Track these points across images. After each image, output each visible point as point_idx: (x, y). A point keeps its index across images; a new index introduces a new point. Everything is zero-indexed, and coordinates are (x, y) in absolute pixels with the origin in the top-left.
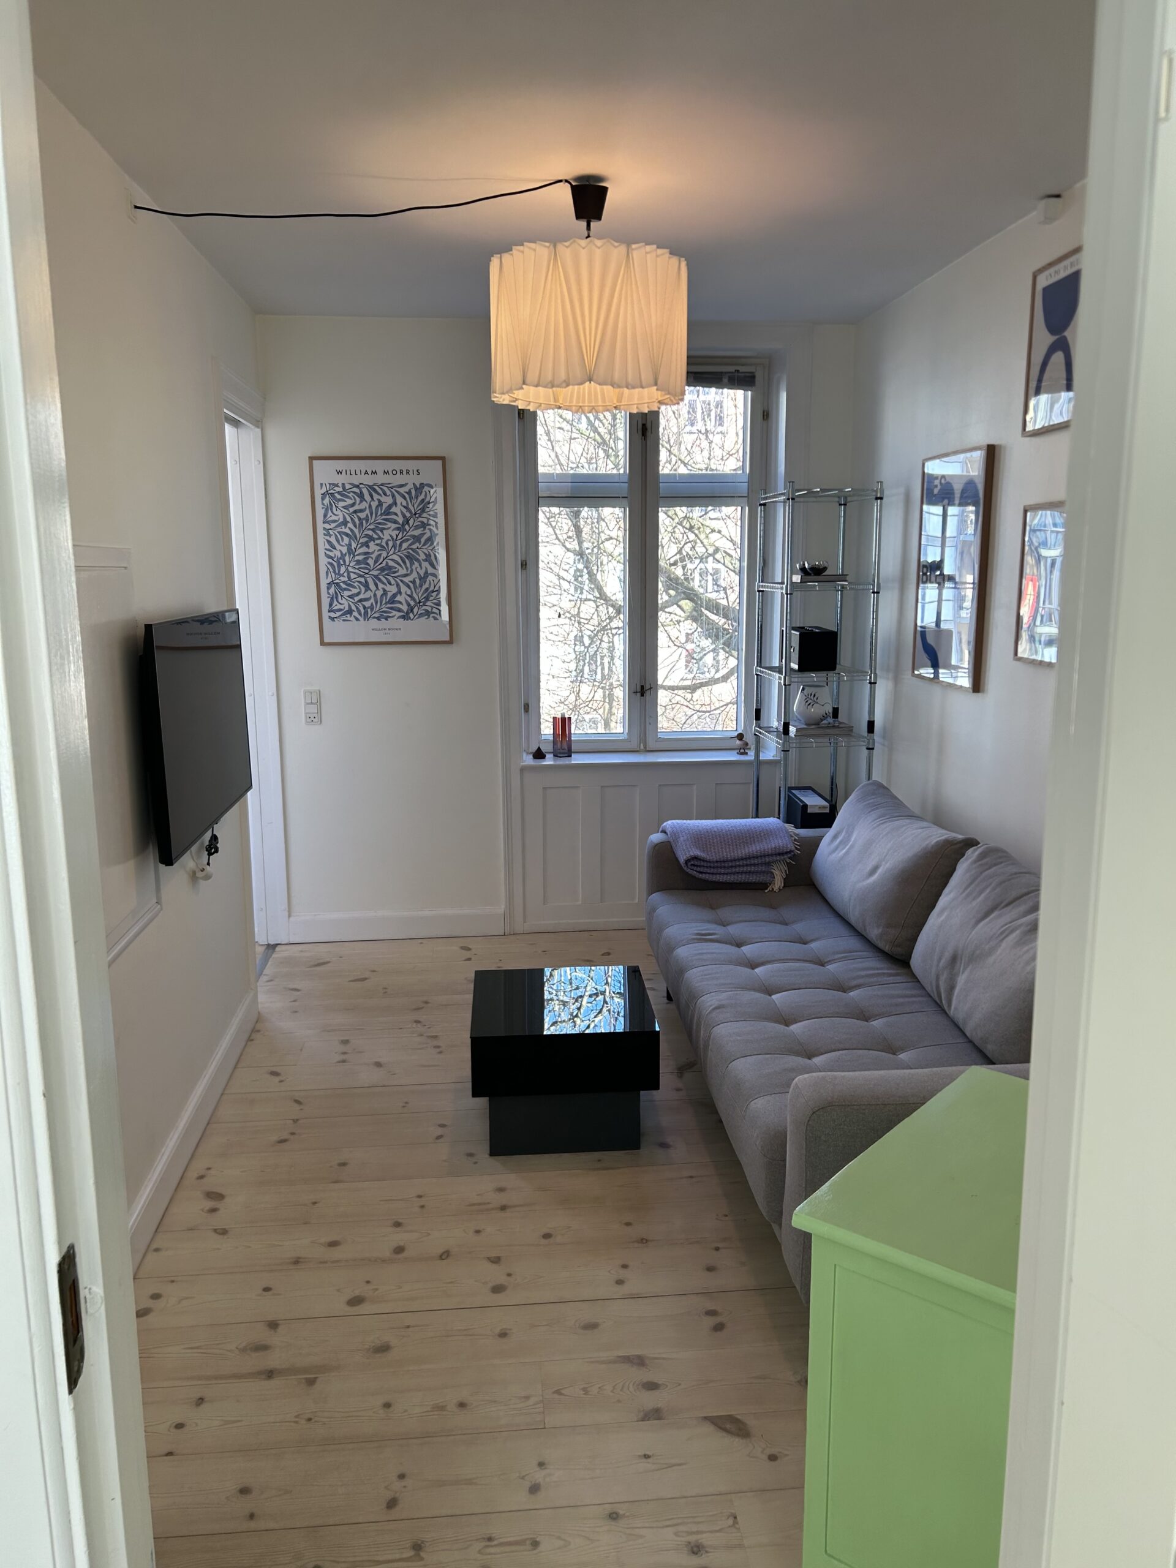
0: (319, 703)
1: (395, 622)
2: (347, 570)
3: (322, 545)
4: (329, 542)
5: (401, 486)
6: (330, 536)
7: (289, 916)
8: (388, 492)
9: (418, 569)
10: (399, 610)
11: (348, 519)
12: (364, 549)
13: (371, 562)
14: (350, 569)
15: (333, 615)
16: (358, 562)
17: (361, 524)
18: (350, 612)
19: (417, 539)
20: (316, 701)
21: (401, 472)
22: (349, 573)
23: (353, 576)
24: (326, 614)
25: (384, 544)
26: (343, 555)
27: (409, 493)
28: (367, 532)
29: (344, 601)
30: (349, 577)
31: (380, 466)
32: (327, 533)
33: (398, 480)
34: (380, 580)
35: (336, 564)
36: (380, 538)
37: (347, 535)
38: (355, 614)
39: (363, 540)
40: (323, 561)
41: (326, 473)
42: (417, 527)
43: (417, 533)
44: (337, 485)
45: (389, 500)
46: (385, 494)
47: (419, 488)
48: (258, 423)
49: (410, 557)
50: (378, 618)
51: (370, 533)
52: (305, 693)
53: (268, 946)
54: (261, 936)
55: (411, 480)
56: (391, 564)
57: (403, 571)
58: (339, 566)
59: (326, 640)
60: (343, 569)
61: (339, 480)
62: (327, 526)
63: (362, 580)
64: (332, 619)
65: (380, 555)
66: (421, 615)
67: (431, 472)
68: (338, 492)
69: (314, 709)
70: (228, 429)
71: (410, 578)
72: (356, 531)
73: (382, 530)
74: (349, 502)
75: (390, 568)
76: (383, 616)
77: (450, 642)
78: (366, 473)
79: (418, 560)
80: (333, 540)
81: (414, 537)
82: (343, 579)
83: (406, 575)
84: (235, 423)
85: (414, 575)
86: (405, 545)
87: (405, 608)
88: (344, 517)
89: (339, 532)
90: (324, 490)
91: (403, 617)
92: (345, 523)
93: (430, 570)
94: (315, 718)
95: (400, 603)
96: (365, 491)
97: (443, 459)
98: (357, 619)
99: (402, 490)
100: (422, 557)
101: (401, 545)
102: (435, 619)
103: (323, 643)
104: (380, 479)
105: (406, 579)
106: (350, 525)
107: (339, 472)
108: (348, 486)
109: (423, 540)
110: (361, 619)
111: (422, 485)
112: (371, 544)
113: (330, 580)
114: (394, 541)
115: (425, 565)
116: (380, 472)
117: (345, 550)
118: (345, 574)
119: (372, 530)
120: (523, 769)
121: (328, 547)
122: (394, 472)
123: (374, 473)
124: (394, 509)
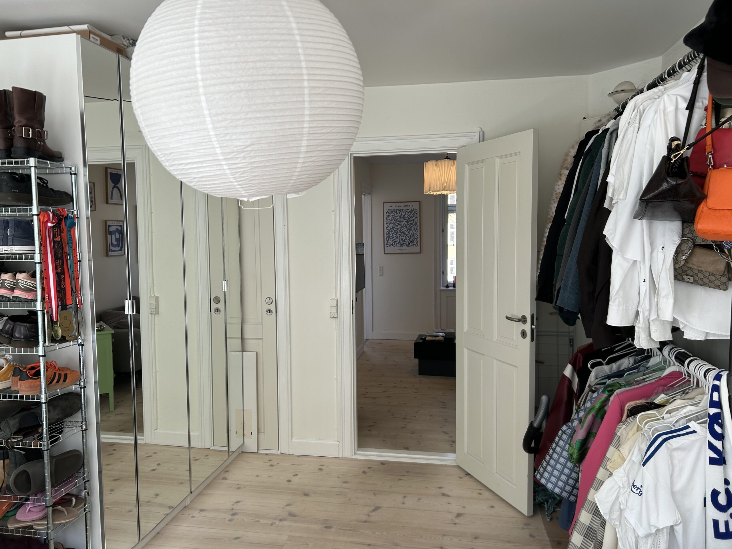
1: (404, 247)
2: (392, 233)
3: (385, 226)
4: (387, 225)
5: (408, 209)
7: (373, 331)
8: (404, 211)
9: (411, 233)
10: (406, 244)
11: (393, 219)
12: (397, 227)
13: (399, 231)
15: (388, 245)
16: (395, 231)
17: (396, 220)
18: (392, 244)
19: (411, 224)
20: (382, 269)
21: (408, 206)
23: (393, 235)
24: (386, 245)
25: (402, 226)
26: (391, 229)
27: (410, 211)
28: (398, 222)
29: (391, 241)
31: (402, 204)
33: (406, 208)
34: (401, 236)
35: (389, 231)
36: (401, 224)
37: (392, 223)
39: (397, 225)
40: (386, 230)
41: (387, 207)
42: (411, 221)
44: (390, 210)
45: (404, 214)
47: (413, 210)
48: (370, 194)
49: (410, 229)
50: (400, 246)
51: (399, 223)
52: (379, 267)
53: (366, 339)
54: (365, 338)
55: (410, 208)
57: (407, 233)
59: (385, 252)
61: (391, 208)
62: (387, 221)
63: (396, 236)
65: (401, 229)
66: (412, 245)
67: (416, 206)
68: (391, 212)
69: (381, 272)
70: (363, 196)
71: (409, 235)
72: (395, 222)
73: (402, 222)
74: (393, 214)
75: (404, 232)
76: (401, 246)
77: (420, 253)
78: (398, 206)
79: (412, 230)
81: (411, 223)
82: (390, 235)
83: (408, 234)
84: (364, 195)
85: (411, 234)
87: (407, 243)
88: (392, 219)
89: (390, 223)
90: (387, 211)
91: (407, 246)
93: (415, 233)
94: (382, 274)
96: (398, 211)
97: (420, 202)
98: (394, 247)
99: (407, 211)
100: (413, 229)
101: (407, 226)
102: (416, 246)
104: (402, 208)
105: (408, 235)
106: (393, 221)
107: (391, 206)
108: (393, 210)
109: (413, 224)
110: (395, 246)
111: (414, 209)
112: (399, 226)
113: (387, 236)
114: (405, 225)
115: (414, 231)
116: (402, 206)
117: (391, 227)
120: (441, 290)
121: (387, 227)
122: (406, 206)
123: (400, 206)
124: (405, 216)
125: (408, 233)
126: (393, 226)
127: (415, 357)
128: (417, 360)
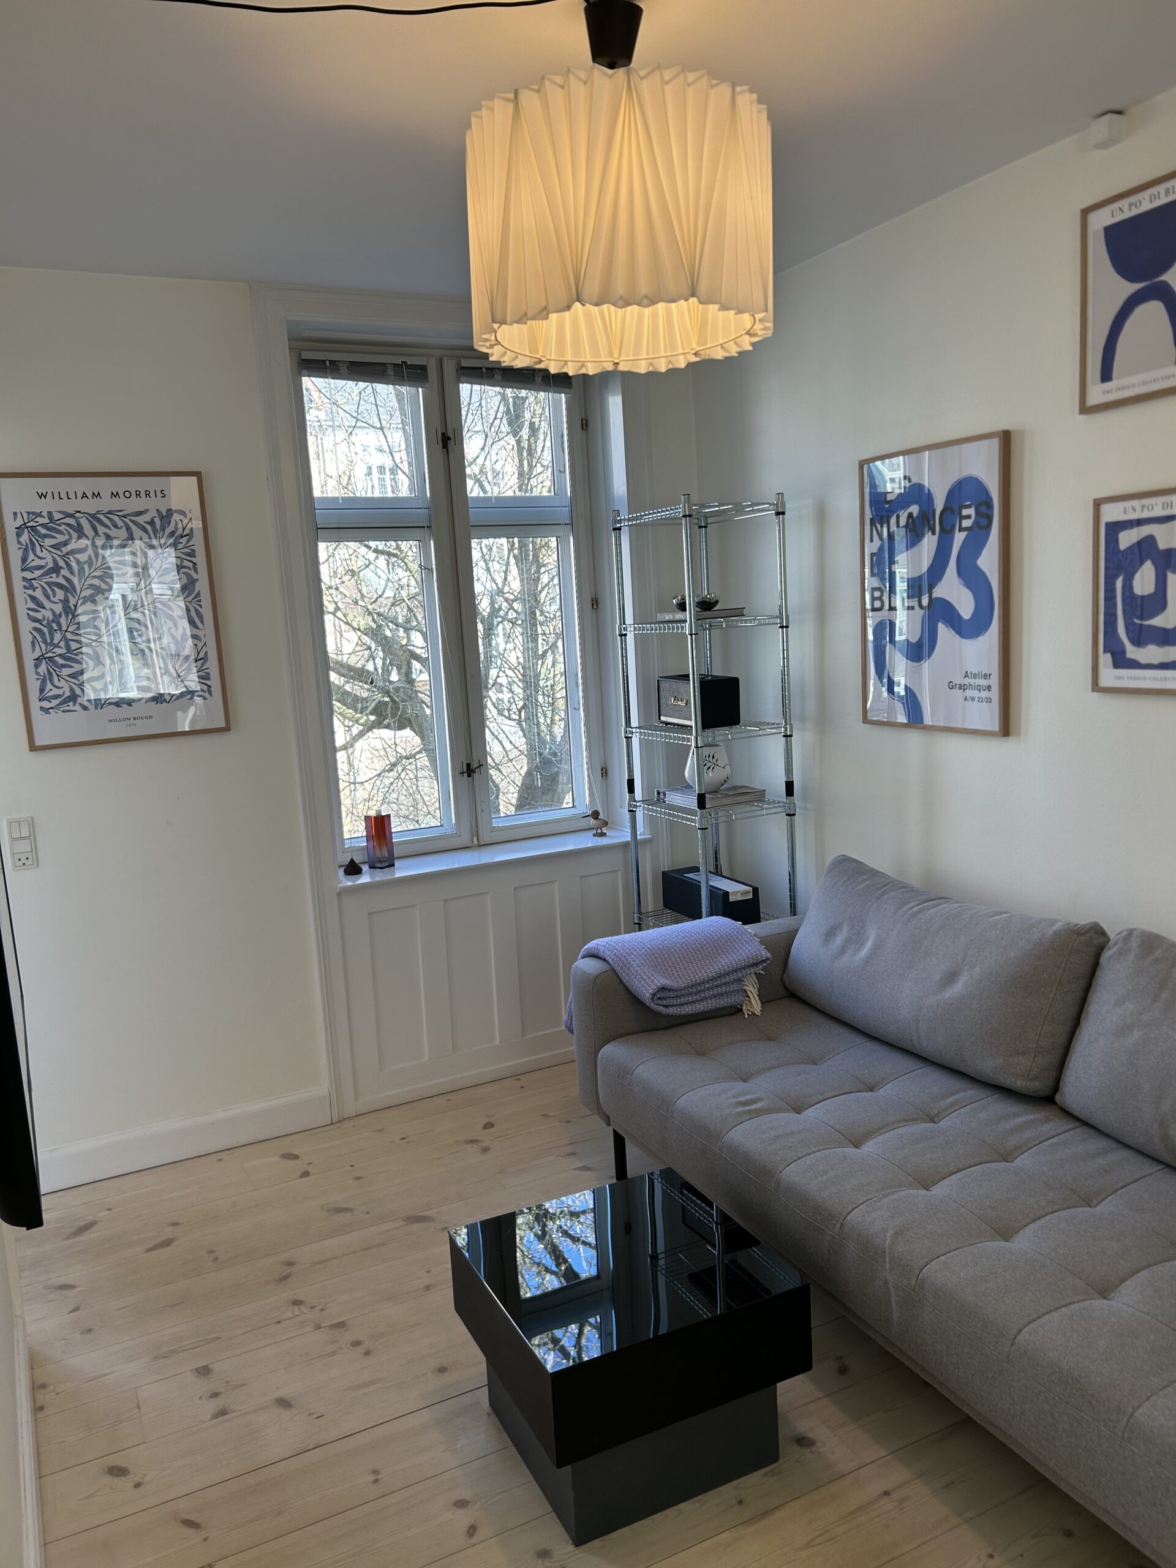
0: (32, 837)
2: (64, 637)
3: (23, 605)
4: (33, 598)
5: (139, 514)
6: (34, 589)
8: (120, 523)
11: (61, 563)
12: (89, 606)
14: (69, 636)
15: (46, 704)
16: (81, 626)
17: (81, 570)
18: (73, 698)
20: (27, 834)
21: (138, 494)
22: (67, 641)
23: (73, 646)
24: (35, 704)
26: (56, 618)
27: (152, 523)
28: (89, 582)
29: (62, 683)
30: (68, 648)
31: (106, 486)
32: (29, 584)
33: (133, 505)
35: (47, 629)
37: (61, 586)
38: (82, 700)
39: (86, 593)
40: (26, 626)
41: (20, 496)
44: (40, 515)
45: (122, 535)
46: (116, 526)
47: (165, 518)
51: (96, 582)
52: (10, 824)
55: (153, 505)
57: (149, 635)
58: (52, 632)
59: (37, 743)
60: (58, 637)
61: (43, 506)
62: (28, 575)
63: (89, 651)
64: (46, 711)
67: (181, 495)
68: (44, 525)
69: (25, 846)
71: (161, 644)
72: (75, 580)
73: (113, 578)
74: (60, 538)
77: (227, 729)
78: (84, 496)
80: (38, 594)
82: (58, 651)
88: (55, 561)
89: (48, 584)
90: (19, 522)
91: (155, 700)
92: (56, 569)
93: (189, 631)
94: (28, 859)
95: (148, 679)
97: (198, 474)
98: (85, 708)
99: (138, 519)
102: (203, 698)
103: (33, 748)
104: (106, 504)
106: (65, 572)
107: (42, 496)
108: (57, 516)
110: (91, 707)
111: (170, 513)
112: (99, 598)
113: (38, 653)
116: (106, 494)
117: (58, 608)
118: (62, 644)
119: (99, 577)
121: (32, 605)
122: (127, 494)
123: (96, 495)
124: (130, 548)
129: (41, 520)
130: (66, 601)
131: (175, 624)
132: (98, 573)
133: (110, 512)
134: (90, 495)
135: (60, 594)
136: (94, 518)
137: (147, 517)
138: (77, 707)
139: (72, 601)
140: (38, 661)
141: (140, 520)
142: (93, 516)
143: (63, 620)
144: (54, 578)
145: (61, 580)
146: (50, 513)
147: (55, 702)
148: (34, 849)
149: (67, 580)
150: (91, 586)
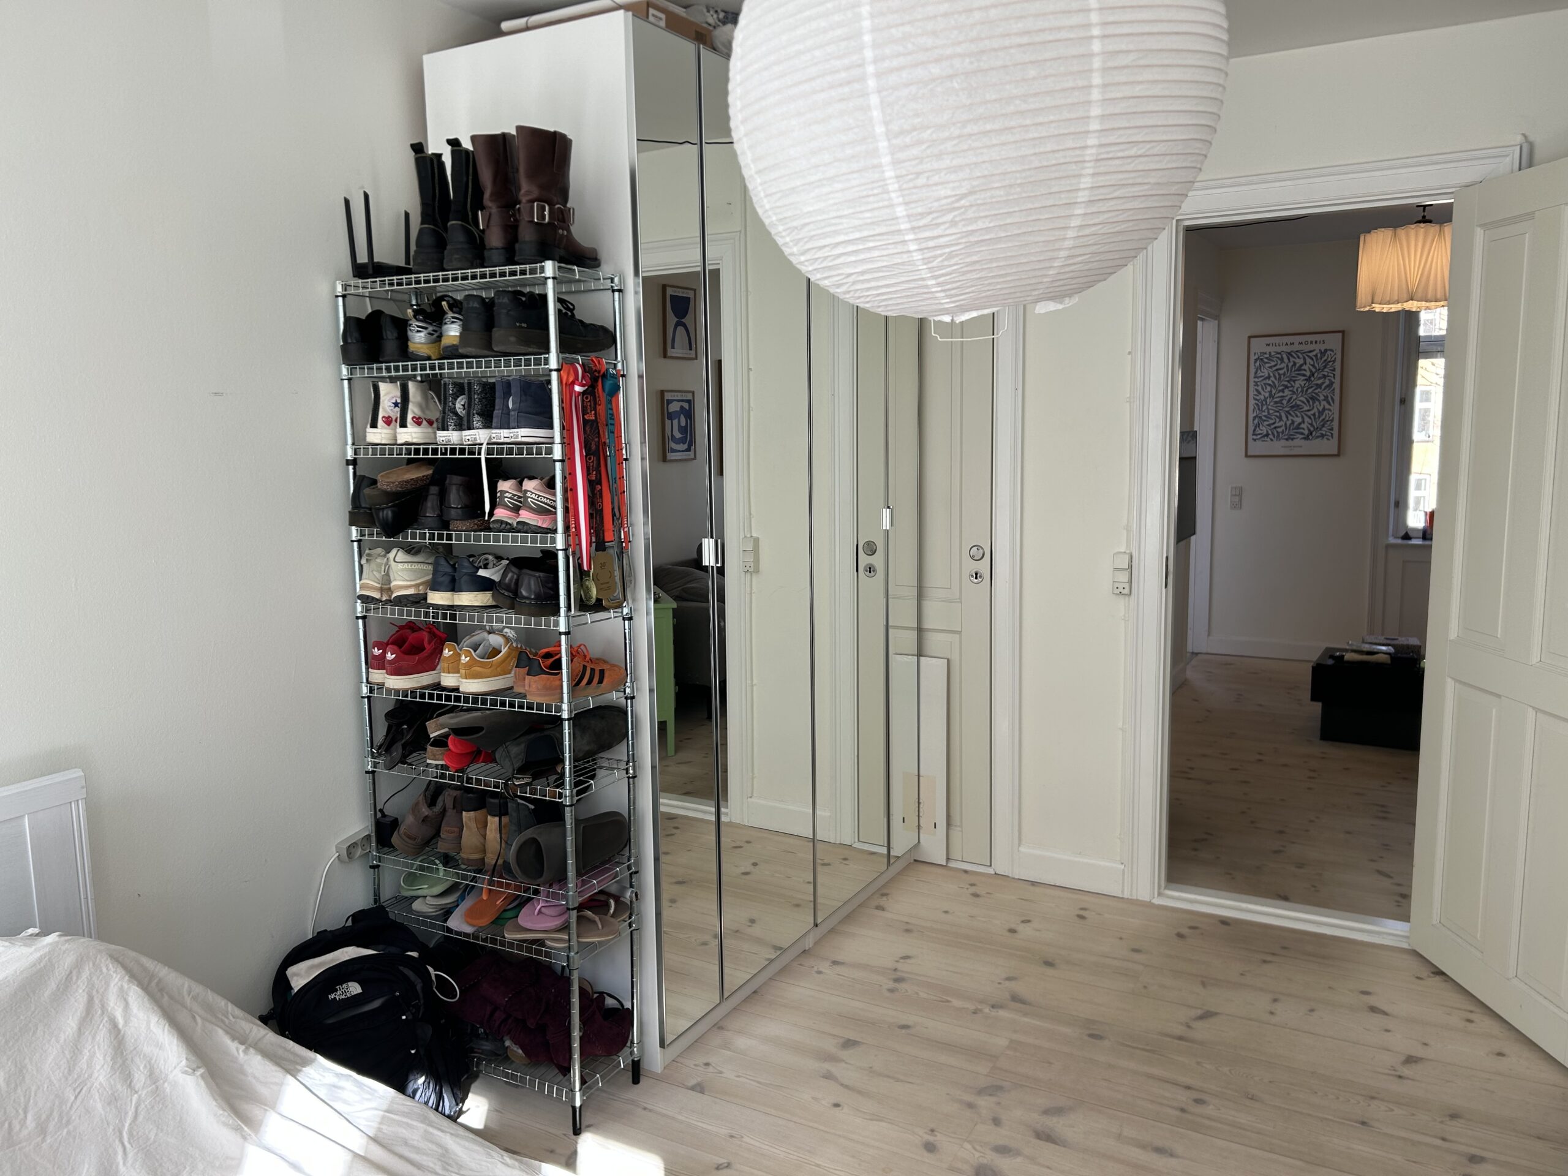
0: (1240, 495)
1: (1298, 441)
3: (1252, 392)
4: (1257, 390)
5: (1311, 352)
6: (1258, 386)
7: (1209, 635)
8: (1301, 356)
9: (1318, 406)
10: (1302, 434)
11: (1272, 375)
12: (1281, 394)
13: (1285, 402)
14: (1270, 407)
15: (1255, 437)
16: (1276, 403)
17: (1280, 378)
18: (1267, 435)
19: (1319, 386)
20: (1238, 494)
21: (1311, 342)
22: (1268, 409)
23: (1271, 412)
24: (1250, 437)
25: (1295, 390)
26: (1265, 399)
28: (1283, 383)
29: (1264, 428)
30: (1268, 412)
31: (1297, 339)
32: (1256, 384)
33: (1310, 347)
34: (1290, 414)
35: (1260, 404)
36: (1292, 386)
37: (1269, 385)
38: (1271, 436)
39: (1281, 388)
40: (1252, 402)
41: (1259, 346)
42: (1320, 378)
43: (1320, 382)
44: (1265, 353)
45: (1301, 361)
46: (1299, 358)
47: (1323, 353)
48: (1217, 317)
49: (1313, 398)
50: (1287, 439)
51: (1286, 383)
52: (1232, 488)
53: (1193, 653)
54: (1190, 649)
55: (1318, 347)
56: (1299, 403)
57: (1306, 408)
58: (1262, 405)
59: (1249, 454)
60: (1265, 407)
61: (1268, 350)
62: (1256, 380)
63: (1278, 414)
64: (1255, 440)
65: (1291, 398)
66: (1318, 437)
67: (1333, 342)
68: (1266, 358)
69: (1237, 499)
70: (1199, 323)
71: (1312, 412)
72: (1276, 382)
73: (1294, 381)
74: (1273, 364)
75: (1298, 406)
76: (1290, 438)
77: (1338, 455)
78: (1287, 344)
79: (1318, 400)
80: (1260, 388)
81: (1317, 385)
82: (1264, 414)
83: (1309, 411)
84: (1202, 320)
85: (1315, 410)
86: (1310, 391)
87: (1306, 432)
88: (1269, 374)
89: (1265, 384)
90: (1257, 357)
91: (1304, 438)
92: (1269, 377)
93: (1327, 406)
94: (1237, 505)
95: (1303, 429)
96: (1285, 356)
97: (1343, 332)
98: (1272, 440)
100: (1322, 398)
101: (1307, 390)
102: (1328, 439)
103: (1247, 456)
104: (1296, 347)
105: (1309, 413)
106: (1273, 379)
107: (1268, 345)
108: (1273, 354)
109: (1323, 387)
110: (1275, 440)
111: (1326, 350)
112: (1286, 391)
113: (1255, 414)
114: (1302, 388)
115: (1324, 403)
116: (1296, 343)
117: (1267, 395)
118: (1266, 411)
119: (1288, 381)
120: (1389, 547)
121: (1256, 393)
122: (1307, 343)
123: (1292, 344)
124: (1304, 367)
125: (1308, 408)
126: (1271, 391)
127: (1314, 698)
128: (1318, 706)
129: (1266, 356)
130: (1271, 392)
131: (1320, 403)
132: (1287, 379)
133: (1297, 351)
134: (1289, 344)
135: (1269, 388)
136: (1289, 354)
137: (1314, 353)
138: (1268, 439)
139: (1274, 392)
140: (1254, 418)
141: (1311, 354)
142: (1289, 353)
143: (1268, 400)
144: (1267, 381)
145: (1270, 382)
146: (1270, 353)
147: (1259, 436)
148: (1241, 501)
149: (1273, 382)
150: (1283, 385)
